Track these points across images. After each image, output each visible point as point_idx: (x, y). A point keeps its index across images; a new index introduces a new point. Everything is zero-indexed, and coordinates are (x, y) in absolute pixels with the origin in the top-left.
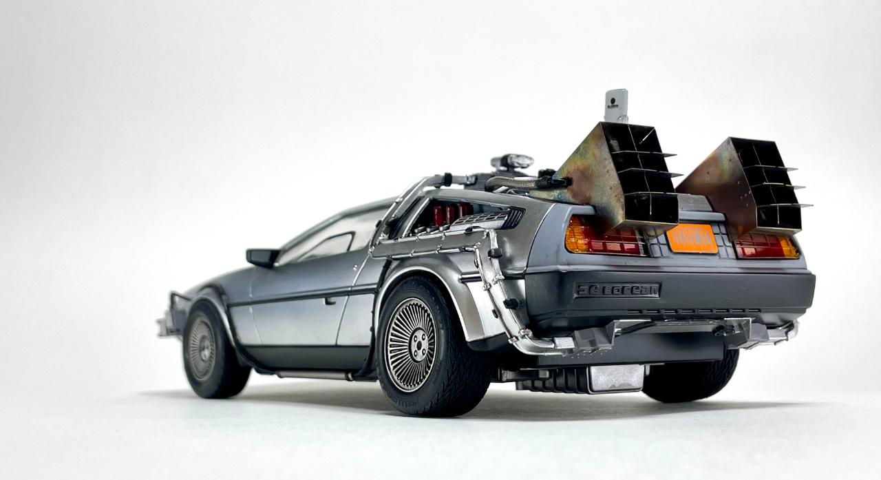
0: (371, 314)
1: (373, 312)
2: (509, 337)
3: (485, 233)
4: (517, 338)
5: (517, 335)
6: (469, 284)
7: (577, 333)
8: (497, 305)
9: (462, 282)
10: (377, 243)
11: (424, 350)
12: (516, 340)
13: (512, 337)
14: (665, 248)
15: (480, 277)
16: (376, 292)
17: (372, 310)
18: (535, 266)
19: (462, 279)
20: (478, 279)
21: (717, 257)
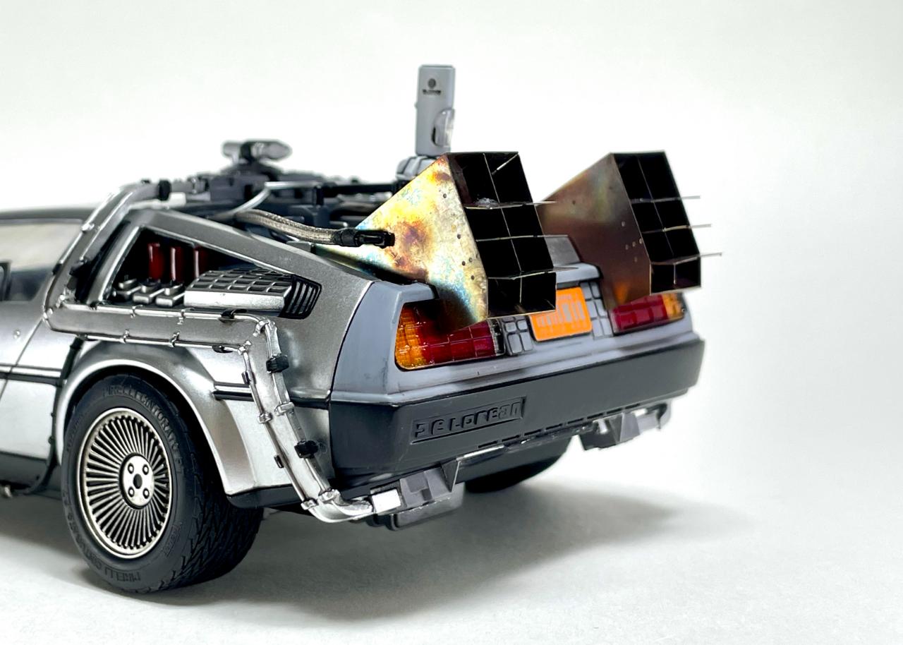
0: (50, 418)
1: (54, 415)
2: (302, 499)
3: (258, 327)
4: (315, 501)
5: (316, 497)
6: (229, 403)
7: (403, 482)
8: (282, 447)
9: (218, 399)
10: (58, 305)
11: (146, 489)
12: (314, 504)
13: (307, 499)
14: (526, 336)
15: (250, 395)
16: (59, 385)
17: (51, 410)
18: (346, 391)
19: (217, 392)
20: (246, 397)
21: (590, 337)
